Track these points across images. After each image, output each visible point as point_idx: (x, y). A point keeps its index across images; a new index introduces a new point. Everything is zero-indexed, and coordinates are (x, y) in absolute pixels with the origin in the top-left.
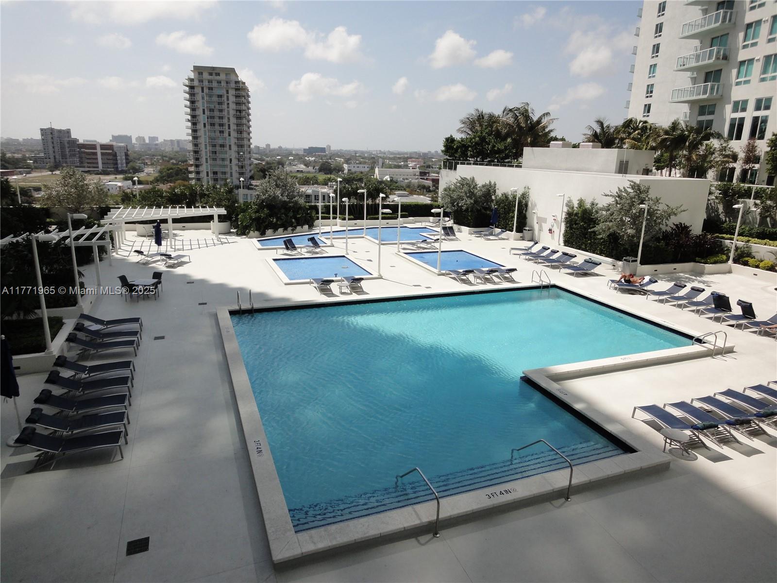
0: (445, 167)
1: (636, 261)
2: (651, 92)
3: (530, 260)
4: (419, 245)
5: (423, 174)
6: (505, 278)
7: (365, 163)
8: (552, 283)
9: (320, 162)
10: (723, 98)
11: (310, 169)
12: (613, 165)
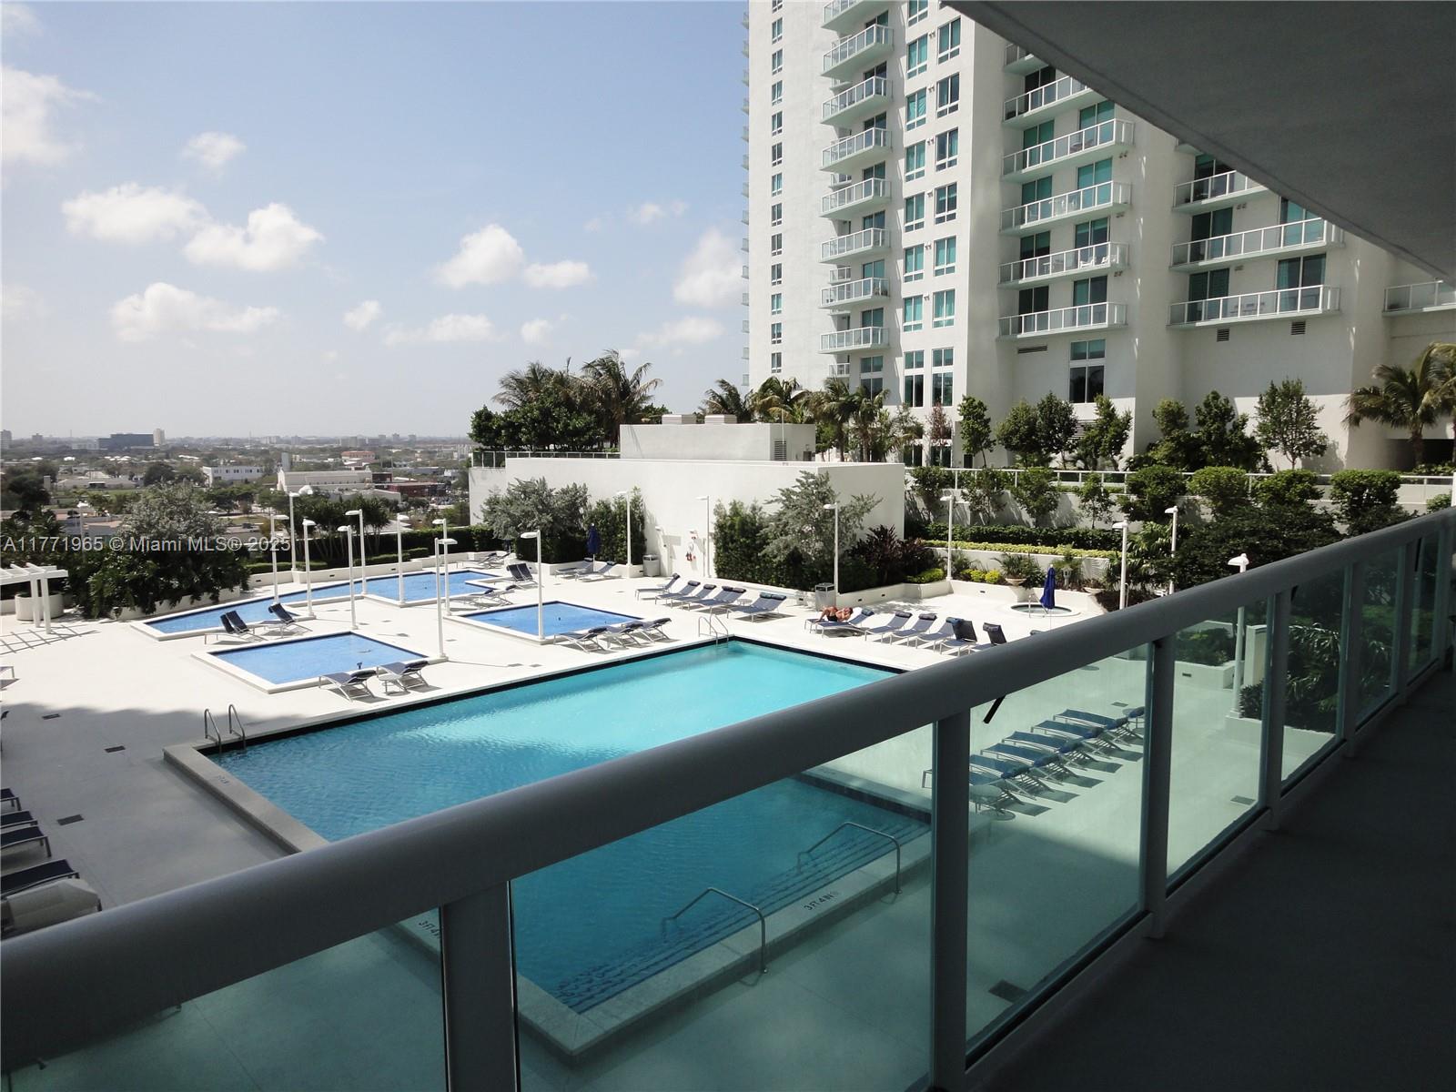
0: (478, 463)
1: (833, 588)
2: (779, 335)
3: (674, 605)
4: (480, 601)
5: (379, 479)
6: (653, 636)
7: (250, 463)
8: (731, 633)
9: (143, 465)
10: (891, 348)
11: (123, 479)
12: (767, 449)
